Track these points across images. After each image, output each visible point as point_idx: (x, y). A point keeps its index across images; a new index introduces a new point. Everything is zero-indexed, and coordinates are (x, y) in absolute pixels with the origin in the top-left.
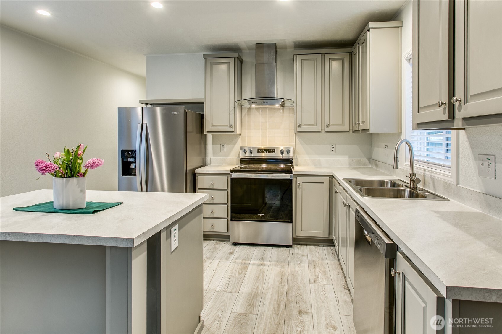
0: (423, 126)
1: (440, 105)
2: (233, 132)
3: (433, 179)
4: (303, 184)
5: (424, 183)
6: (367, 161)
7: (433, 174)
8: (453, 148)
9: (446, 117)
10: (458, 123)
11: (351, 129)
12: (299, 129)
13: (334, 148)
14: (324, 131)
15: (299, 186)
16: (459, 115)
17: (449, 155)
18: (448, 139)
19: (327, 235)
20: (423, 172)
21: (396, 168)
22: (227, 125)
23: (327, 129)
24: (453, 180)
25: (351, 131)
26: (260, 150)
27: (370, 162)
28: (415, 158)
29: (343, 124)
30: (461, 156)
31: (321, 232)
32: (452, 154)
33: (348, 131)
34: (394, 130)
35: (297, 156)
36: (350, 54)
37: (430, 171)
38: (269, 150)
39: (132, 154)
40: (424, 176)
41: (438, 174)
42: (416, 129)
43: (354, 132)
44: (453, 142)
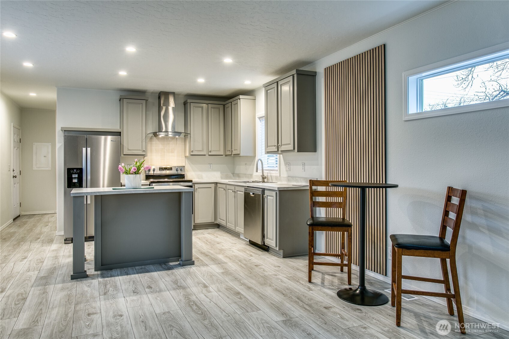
0: (270, 153)
1: (275, 146)
2: (145, 155)
3: (271, 176)
4: (199, 189)
5: (268, 179)
6: (232, 175)
7: (271, 174)
8: (278, 162)
9: (276, 150)
10: (280, 152)
11: (224, 154)
12: (192, 154)
13: (211, 167)
14: (208, 155)
15: (196, 190)
16: (280, 150)
17: (277, 165)
18: (276, 158)
19: (213, 221)
20: (267, 174)
21: (257, 172)
22: (140, 150)
23: (210, 154)
24: (278, 175)
25: (224, 155)
26: (161, 169)
27: (234, 176)
28: (264, 168)
29: (219, 151)
30: (281, 165)
31: (210, 219)
32: (278, 165)
33: (222, 155)
34: (252, 155)
35: (187, 172)
36: (224, 105)
37: (270, 173)
38: (168, 168)
39: (77, 171)
40: (268, 176)
41: (273, 173)
42: (266, 154)
43: (226, 155)
44: (278, 160)
